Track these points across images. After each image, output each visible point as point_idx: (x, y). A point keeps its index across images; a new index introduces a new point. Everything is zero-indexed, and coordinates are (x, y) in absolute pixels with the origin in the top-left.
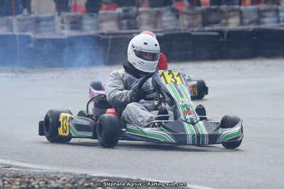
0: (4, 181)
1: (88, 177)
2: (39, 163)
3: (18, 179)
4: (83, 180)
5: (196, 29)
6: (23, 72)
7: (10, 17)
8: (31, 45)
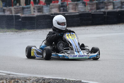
0: (6, 81)
1: (44, 78)
2: (23, 73)
3: (13, 80)
4: (41, 80)
5: (93, 11)
6: (17, 32)
7: (11, 7)
8: (20, 20)
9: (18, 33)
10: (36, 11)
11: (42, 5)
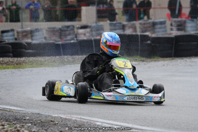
8: (149, 42)
9: (144, 63)
10: (174, 28)
11: (184, 19)
